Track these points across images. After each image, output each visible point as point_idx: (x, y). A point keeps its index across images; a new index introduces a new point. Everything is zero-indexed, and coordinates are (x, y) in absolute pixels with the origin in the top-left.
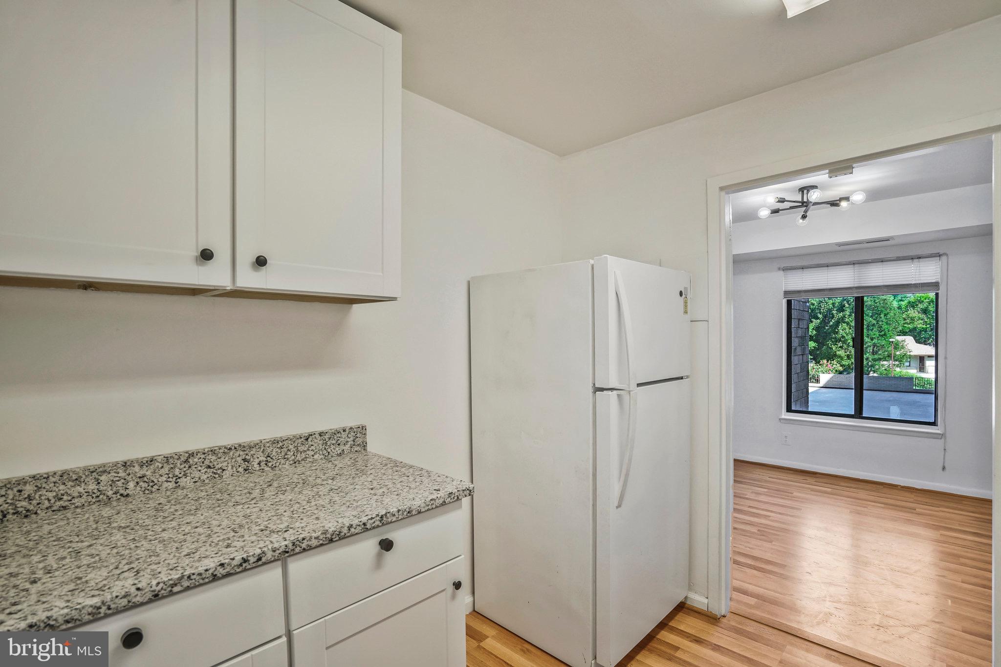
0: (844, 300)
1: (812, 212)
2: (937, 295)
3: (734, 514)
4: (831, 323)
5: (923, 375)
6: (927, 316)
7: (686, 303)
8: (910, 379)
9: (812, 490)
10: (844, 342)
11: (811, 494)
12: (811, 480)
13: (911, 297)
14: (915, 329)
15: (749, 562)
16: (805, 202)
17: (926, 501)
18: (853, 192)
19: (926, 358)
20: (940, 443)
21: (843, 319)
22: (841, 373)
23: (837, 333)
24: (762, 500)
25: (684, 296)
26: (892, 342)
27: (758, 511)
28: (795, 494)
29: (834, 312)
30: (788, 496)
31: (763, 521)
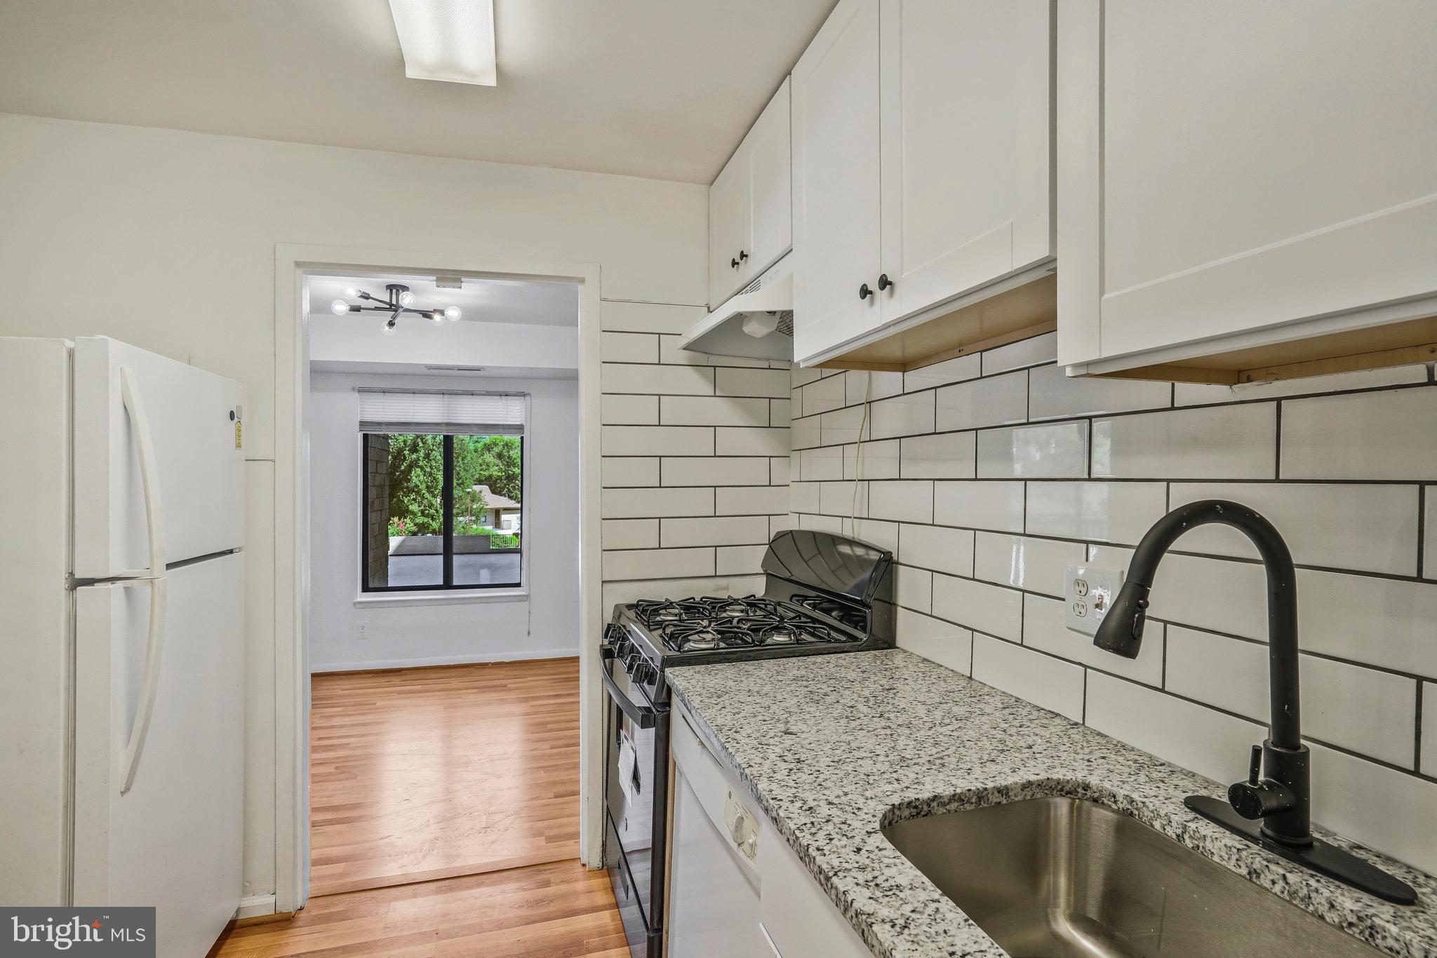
0: (418, 437)
1: (401, 319)
2: (522, 438)
3: (313, 755)
4: (403, 468)
5: (500, 532)
6: (502, 462)
7: (239, 430)
8: (487, 537)
9: (399, 693)
10: (418, 493)
11: (398, 699)
12: (396, 680)
13: (487, 439)
14: (491, 476)
15: (328, 816)
16: (393, 305)
17: (516, 674)
18: (449, 305)
19: (501, 511)
20: (524, 605)
21: (417, 462)
22: (414, 534)
23: (409, 481)
24: (335, 724)
25: (236, 420)
26: (469, 493)
27: (334, 741)
28: (379, 704)
29: (406, 452)
30: (371, 709)
31: (340, 753)
